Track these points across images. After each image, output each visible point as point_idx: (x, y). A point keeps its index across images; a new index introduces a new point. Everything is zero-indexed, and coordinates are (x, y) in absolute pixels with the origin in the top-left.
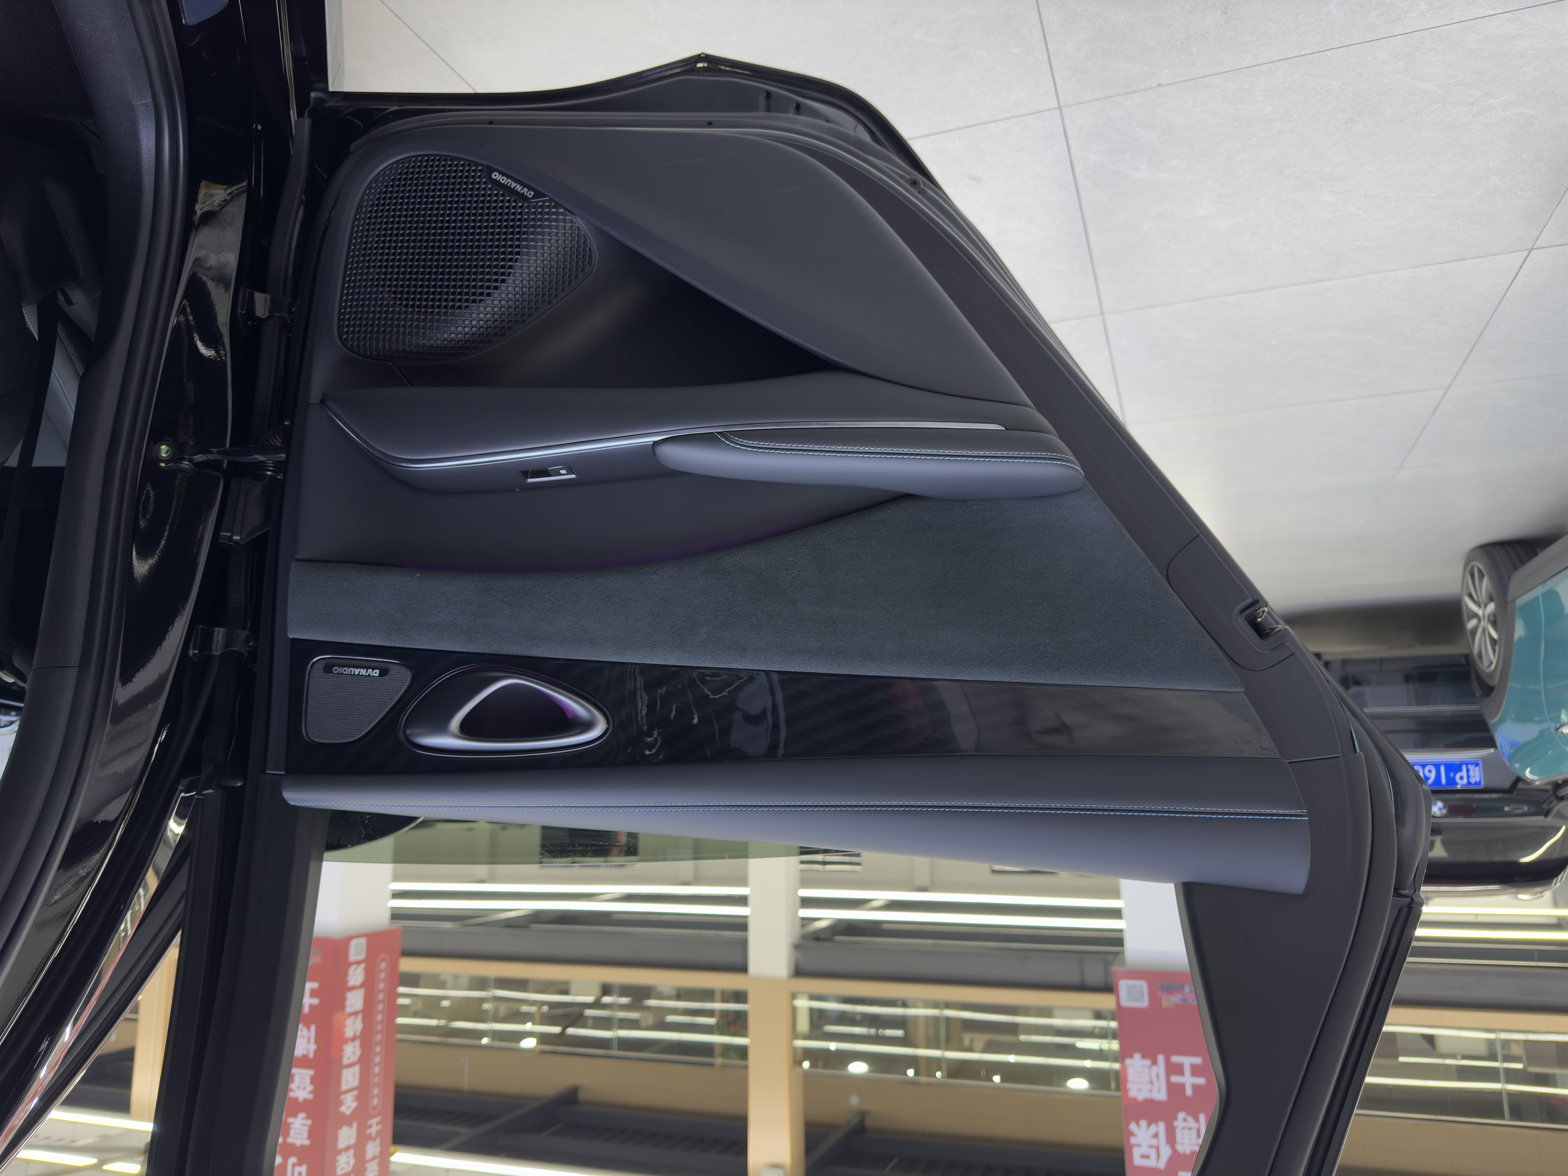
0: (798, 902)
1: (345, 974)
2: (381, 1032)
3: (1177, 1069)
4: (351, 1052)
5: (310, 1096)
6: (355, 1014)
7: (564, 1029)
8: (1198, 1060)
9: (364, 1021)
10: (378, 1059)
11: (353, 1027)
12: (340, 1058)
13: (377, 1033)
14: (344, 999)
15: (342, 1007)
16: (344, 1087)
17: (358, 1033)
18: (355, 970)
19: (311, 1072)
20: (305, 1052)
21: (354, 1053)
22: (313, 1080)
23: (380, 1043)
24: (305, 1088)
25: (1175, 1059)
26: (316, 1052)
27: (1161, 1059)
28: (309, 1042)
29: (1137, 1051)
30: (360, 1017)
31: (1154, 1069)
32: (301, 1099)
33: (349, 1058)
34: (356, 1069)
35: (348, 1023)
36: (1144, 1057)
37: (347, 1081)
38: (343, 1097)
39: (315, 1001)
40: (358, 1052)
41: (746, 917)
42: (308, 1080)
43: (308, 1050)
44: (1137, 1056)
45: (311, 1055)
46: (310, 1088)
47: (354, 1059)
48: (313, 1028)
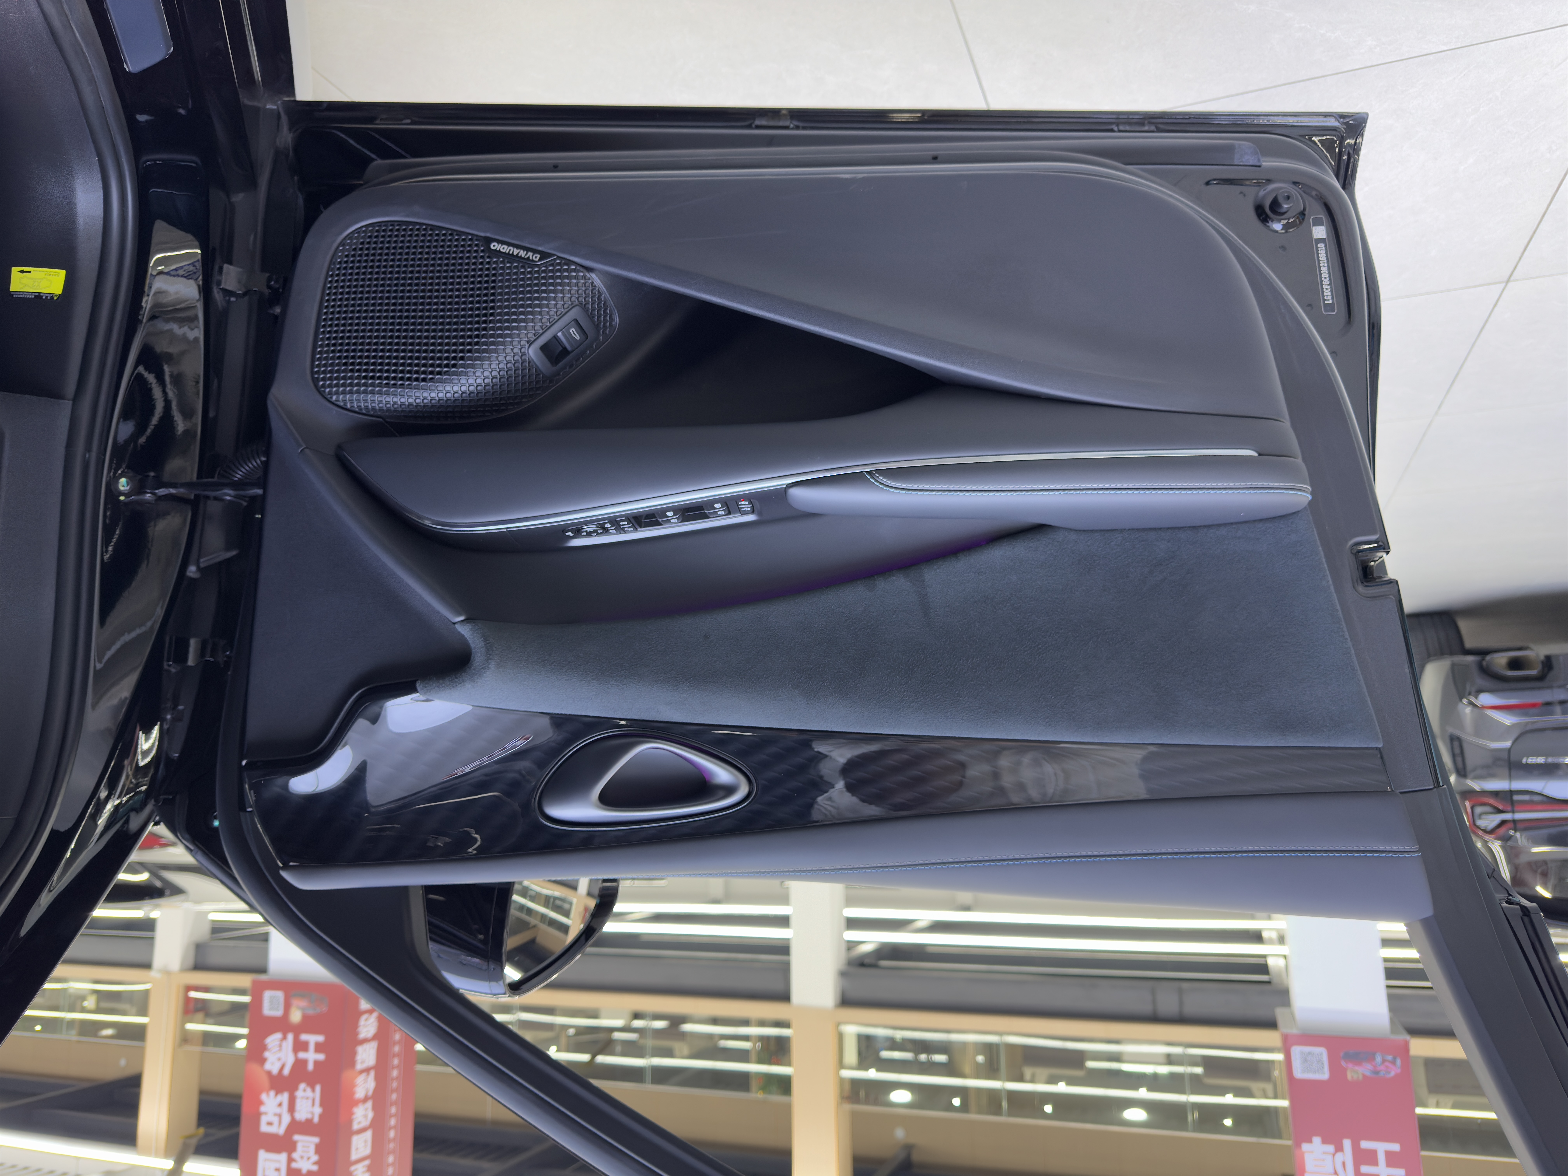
0: (843, 923)
1: (355, 1025)
2: (396, 1090)
3: (1371, 1157)
4: (362, 1115)
5: (315, 1168)
6: (367, 1070)
7: (594, 1057)
8: (1395, 1147)
9: (377, 1078)
10: (393, 1122)
11: (364, 1086)
12: (350, 1122)
13: (392, 1091)
14: (354, 1054)
15: (352, 1063)
16: (354, 1156)
17: (370, 1093)
18: (366, 1020)
19: (316, 1140)
20: (309, 1116)
21: (365, 1116)
22: (318, 1149)
23: (395, 1103)
24: (309, 1159)
25: (1365, 1145)
26: (321, 1116)
27: (1347, 1144)
28: (313, 1105)
29: (1317, 1135)
30: (372, 1073)
31: (1339, 1156)
32: (304, 1171)
33: (359, 1123)
34: (368, 1134)
35: (357, 1083)
36: (1325, 1141)
37: (357, 1149)
38: (353, 1168)
39: (321, 1057)
40: (370, 1115)
41: (788, 940)
42: (312, 1149)
43: (312, 1113)
44: (1317, 1140)
45: (316, 1120)
46: (315, 1158)
47: (366, 1123)
48: (318, 1088)
